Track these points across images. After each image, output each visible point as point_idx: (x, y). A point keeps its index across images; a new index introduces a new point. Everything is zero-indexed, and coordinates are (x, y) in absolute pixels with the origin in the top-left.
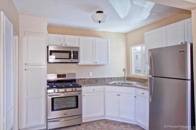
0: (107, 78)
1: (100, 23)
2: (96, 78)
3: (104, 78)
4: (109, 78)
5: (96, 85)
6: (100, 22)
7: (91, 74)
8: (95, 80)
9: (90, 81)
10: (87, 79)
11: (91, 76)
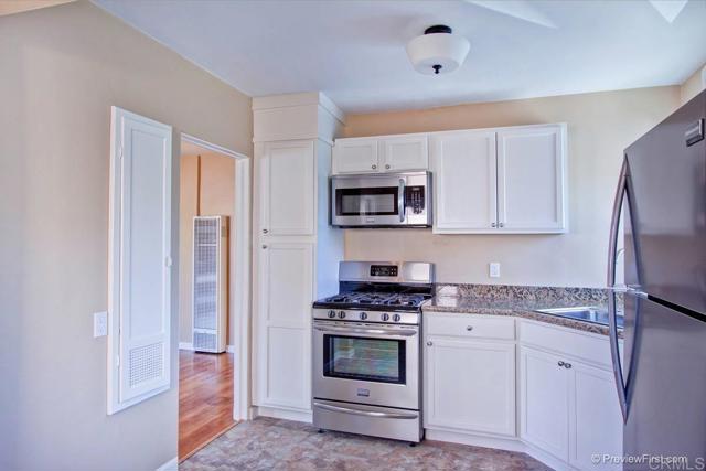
0: (568, 290)
1: (437, 72)
2: (518, 288)
3: (553, 290)
4: (577, 289)
5: (480, 313)
6: (437, 68)
7: (496, 268)
8: (511, 294)
9: (489, 295)
10: (477, 286)
11: (498, 275)
